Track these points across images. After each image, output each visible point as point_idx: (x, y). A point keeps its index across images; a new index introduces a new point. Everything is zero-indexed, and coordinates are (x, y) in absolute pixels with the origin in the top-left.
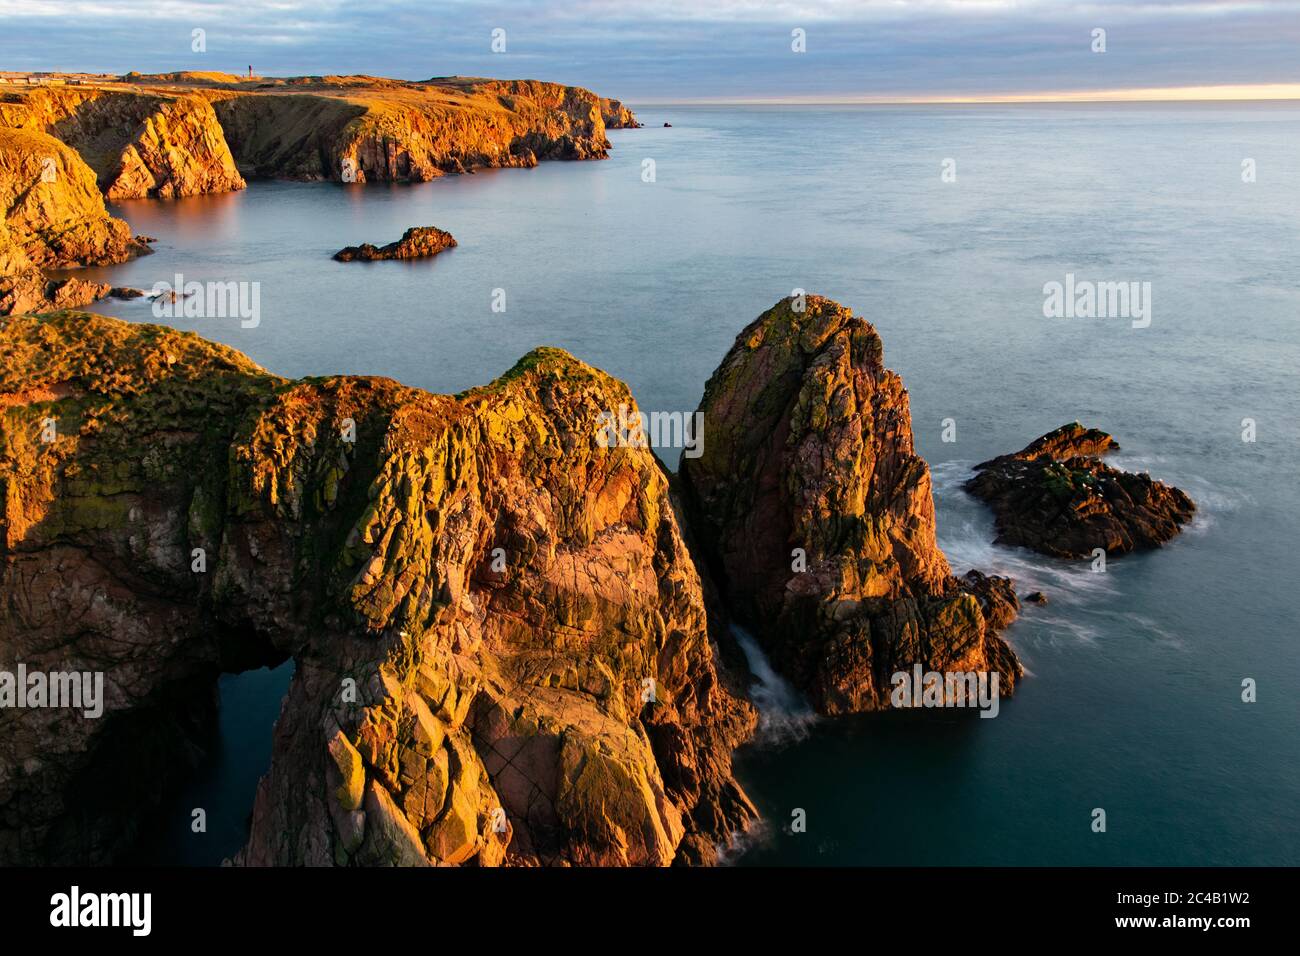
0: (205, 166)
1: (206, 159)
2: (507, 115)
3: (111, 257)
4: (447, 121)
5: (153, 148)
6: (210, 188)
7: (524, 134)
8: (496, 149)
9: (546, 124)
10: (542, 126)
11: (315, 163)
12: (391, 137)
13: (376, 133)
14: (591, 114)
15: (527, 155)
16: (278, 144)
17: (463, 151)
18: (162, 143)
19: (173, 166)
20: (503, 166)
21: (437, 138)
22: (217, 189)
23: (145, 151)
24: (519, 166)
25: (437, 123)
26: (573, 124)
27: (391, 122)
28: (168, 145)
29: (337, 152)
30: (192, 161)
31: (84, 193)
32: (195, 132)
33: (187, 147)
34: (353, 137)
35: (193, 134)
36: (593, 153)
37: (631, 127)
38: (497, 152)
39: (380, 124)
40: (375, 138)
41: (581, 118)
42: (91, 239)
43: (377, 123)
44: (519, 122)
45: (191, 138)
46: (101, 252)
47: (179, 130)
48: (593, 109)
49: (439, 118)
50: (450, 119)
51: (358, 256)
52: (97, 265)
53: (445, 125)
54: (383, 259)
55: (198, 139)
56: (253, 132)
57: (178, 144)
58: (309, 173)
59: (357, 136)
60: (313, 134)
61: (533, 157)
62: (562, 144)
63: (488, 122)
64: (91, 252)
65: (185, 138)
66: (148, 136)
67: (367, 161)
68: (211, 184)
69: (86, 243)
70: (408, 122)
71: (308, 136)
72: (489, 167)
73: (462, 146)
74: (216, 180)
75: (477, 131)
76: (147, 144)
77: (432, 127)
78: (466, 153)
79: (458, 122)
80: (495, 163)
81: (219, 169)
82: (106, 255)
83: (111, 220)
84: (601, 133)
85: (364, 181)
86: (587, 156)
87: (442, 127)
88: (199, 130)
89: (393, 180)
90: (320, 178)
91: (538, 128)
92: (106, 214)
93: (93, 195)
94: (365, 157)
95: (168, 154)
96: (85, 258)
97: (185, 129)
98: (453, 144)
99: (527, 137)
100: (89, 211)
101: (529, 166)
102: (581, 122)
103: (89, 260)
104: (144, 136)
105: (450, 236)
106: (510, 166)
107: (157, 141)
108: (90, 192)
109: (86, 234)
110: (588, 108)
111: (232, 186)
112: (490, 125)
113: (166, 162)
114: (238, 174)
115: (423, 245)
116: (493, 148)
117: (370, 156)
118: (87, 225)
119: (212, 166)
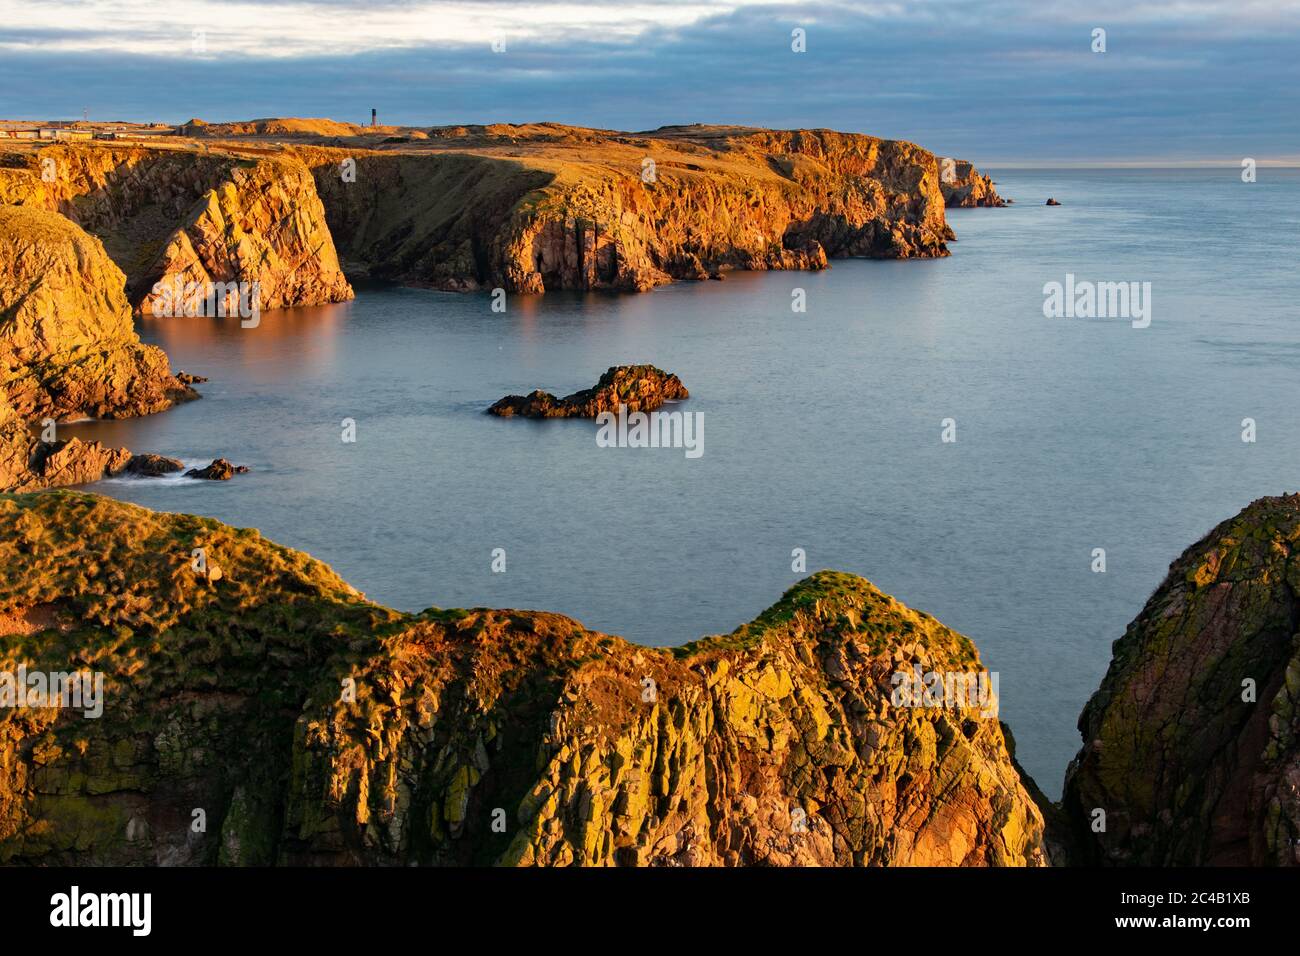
0: (292, 265)
1: (295, 252)
2: (781, 186)
3: (136, 406)
4: (680, 194)
5: (214, 236)
6: (298, 299)
7: (808, 216)
8: (761, 239)
9: (845, 200)
10: (839, 203)
11: (465, 261)
12: (590, 219)
13: (565, 213)
14: (921, 184)
15: (811, 250)
16: (408, 230)
17: (705, 243)
18: (229, 229)
19: (243, 264)
20: (770, 268)
21: (663, 222)
22: (308, 300)
23: (202, 241)
24: (797, 268)
25: (665, 199)
26: (890, 200)
27: (591, 197)
28: (238, 231)
29: (501, 245)
30: (272, 256)
31: (104, 305)
32: (281, 211)
33: (267, 234)
34: (528, 221)
35: (277, 215)
36: (923, 248)
37: (989, 206)
38: (761, 246)
39: (573, 199)
40: (563, 221)
41: (904, 191)
42: (107, 377)
43: (568, 198)
44: (800, 197)
45: (274, 220)
46: (120, 398)
47: (258, 208)
48: (926, 176)
49: (669, 191)
50: (686, 192)
52: (113, 418)
53: (678, 202)
54: (565, 417)
55: (285, 222)
56: (371, 211)
57: (254, 231)
58: (454, 276)
59: (534, 218)
60: (465, 215)
61: (822, 254)
62: (871, 233)
63: (749, 197)
64: (107, 397)
65: (265, 220)
66: (209, 217)
67: (547, 258)
68: (299, 292)
69: (100, 383)
70: (618, 197)
71: (458, 218)
72: (748, 268)
73: (703, 235)
74: (308, 286)
75: (730, 210)
76: (206, 230)
77: (657, 204)
78: (710, 247)
79: (699, 197)
80: (758, 262)
81: (314, 268)
82: (128, 403)
83: (141, 347)
84: (938, 215)
85: (541, 290)
86: (912, 253)
87: (673, 204)
88: (288, 209)
89: (588, 290)
90: (471, 285)
91: (832, 207)
92: (135, 338)
93: (118, 308)
94: (545, 251)
95: (237, 245)
96: (97, 406)
97: (267, 206)
98: (689, 233)
99: (812, 221)
100: (108, 333)
101: (814, 268)
102: (905, 198)
103: (102, 410)
104: (202, 218)
105: (677, 381)
106: (783, 268)
107: (221, 225)
108: (113, 303)
109: (101, 369)
110: (918, 174)
111: (332, 297)
112: (752, 201)
113: (233, 257)
114: (342, 277)
115: (632, 394)
116: (755, 238)
117: (553, 249)
118: (105, 355)
119: (303, 265)
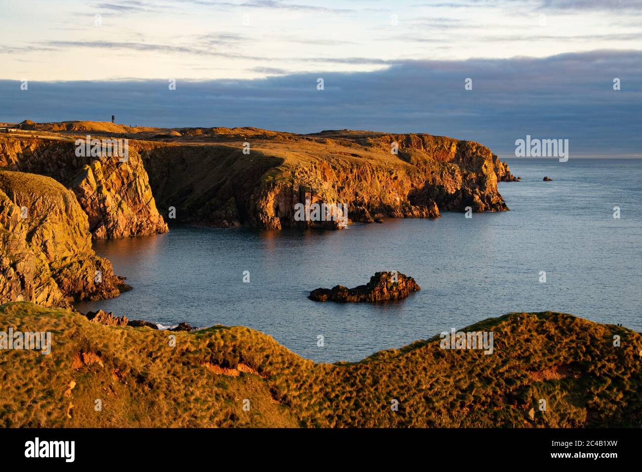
0: (133, 210)
1: (135, 203)
2: (405, 167)
3: (102, 293)
4: (351, 172)
5: (91, 193)
6: (139, 231)
7: (421, 186)
8: (398, 199)
9: (441, 176)
10: (438, 178)
11: (232, 211)
12: (308, 186)
13: (293, 182)
14: (483, 167)
15: (430, 206)
16: (191, 191)
17: (366, 201)
18: (99, 189)
19: (108, 210)
20: (406, 216)
21: (342, 188)
22: (145, 232)
23: (84, 196)
24: (422, 217)
25: (343, 174)
26: (464, 177)
27: (306, 173)
28: (104, 191)
29: (254, 200)
30: (124, 205)
31: (78, 233)
32: (127, 178)
33: (119, 192)
34: (270, 186)
35: (125, 181)
36: (493, 206)
37: (509, 181)
38: (398, 203)
39: (296, 174)
40: (292, 187)
41: (473, 171)
42: (84, 276)
43: (293, 173)
44: (417, 174)
45: (123, 183)
46: (92, 288)
47: (114, 176)
48: (486, 163)
49: (345, 169)
50: (355, 171)
51: (333, 298)
52: (90, 300)
53: (350, 176)
55: (130, 185)
56: (165, 179)
57: (112, 190)
58: (225, 219)
59: (275, 185)
60: (228, 182)
61: (436, 208)
62: (460, 196)
63: (391, 174)
64: (84, 288)
65: (118, 183)
66: (88, 181)
67: (282, 209)
68: (140, 227)
69: (80, 279)
70: (319, 172)
71: (222, 184)
72: (392, 217)
73: (365, 196)
74: (144, 224)
75: (380, 182)
76: (86, 189)
77: (338, 177)
78: (369, 203)
79: (362, 173)
80: (399, 213)
81: (146, 213)
82: (96, 291)
83: (98, 258)
84: (494, 186)
85: (280, 228)
86: (486, 209)
87: (347, 178)
88: (132, 177)
89: (307, 228)
90: (237, 224)
91: (434, 180)
92: (93, 253)
93: (85, 235)
94: (281, 204)
95: (105, 199)
96: (80, 293)
97: (119, 176)
98: (356, 194)
99: (424, 188)
100: (81, 249)
101: (432, 217)
102: (474, 175)
103: (83, 295)
104: (84, 182)
105: (413, 281)
106: (413, 216)
107: (95, 186)
108: (82, 232)
109: (80, 271)
110: (481, 161)
111: (157, 230)
112: (393, 176)
113: (102, 205)
114: (162, 219)
116: (395, 198)
117: (286, 203)
118: (81, 262)
119: (140, 211)
